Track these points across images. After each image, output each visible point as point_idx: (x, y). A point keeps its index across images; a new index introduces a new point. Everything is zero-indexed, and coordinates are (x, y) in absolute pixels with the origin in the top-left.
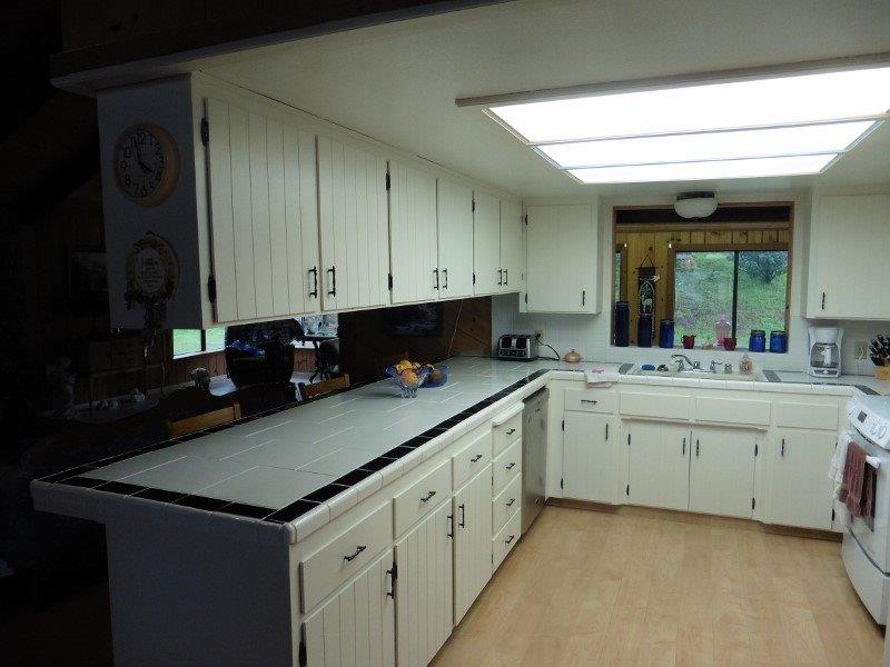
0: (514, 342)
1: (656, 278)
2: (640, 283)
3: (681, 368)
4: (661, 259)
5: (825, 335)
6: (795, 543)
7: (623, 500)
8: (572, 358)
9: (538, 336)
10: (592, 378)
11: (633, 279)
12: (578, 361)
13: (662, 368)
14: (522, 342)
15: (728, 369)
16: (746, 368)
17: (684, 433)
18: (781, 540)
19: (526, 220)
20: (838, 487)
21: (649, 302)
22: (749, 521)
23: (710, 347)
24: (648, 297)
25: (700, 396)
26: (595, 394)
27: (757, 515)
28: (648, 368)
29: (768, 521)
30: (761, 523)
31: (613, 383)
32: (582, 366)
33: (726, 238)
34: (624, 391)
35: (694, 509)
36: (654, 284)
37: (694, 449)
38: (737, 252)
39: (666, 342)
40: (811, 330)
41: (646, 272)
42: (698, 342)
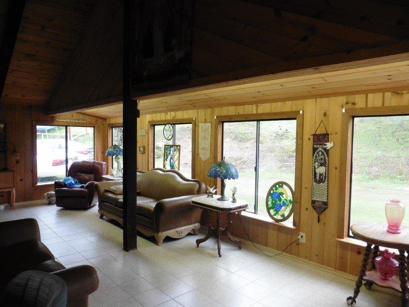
1: (329, 145)
2: (315, 150)
4: (335, 125)
11: (308, 145)
21: (321, 170)
24: (322, 165)
36: (327, 151)
41: (320, 138)
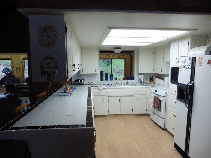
0: (79, 81)
3: (115, 85)
5: (142, 76)
6: (141, 117)
7: (108, 114)
8: (92, 84)
9: (84, 79)
10: (100, 88)
12: (93, 84)
13: (111, 85)
14: (81, 81)
15: (124, 84)
16: (127, 84)
17: (119, 98)
18: (138, 117)
19: (82, 52)
20: (152, 105)
22: (132, 114)
23: (120, 80)
25: (123, 90)
26: (101, 91)
27: (133, 113)
28: (108, 85)
29: (135, 113)
30: (134, 114)
31: (105, 89)
32: (95, 85)
33: (110, 57)
34: (108, 90)
35: (122, 113)
37: (121, 101)
38: (112, 59)
39: (111, 79)
40: (139, 75)
42: (117, 79)
